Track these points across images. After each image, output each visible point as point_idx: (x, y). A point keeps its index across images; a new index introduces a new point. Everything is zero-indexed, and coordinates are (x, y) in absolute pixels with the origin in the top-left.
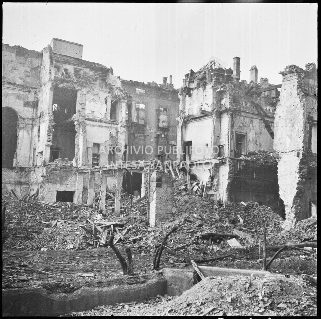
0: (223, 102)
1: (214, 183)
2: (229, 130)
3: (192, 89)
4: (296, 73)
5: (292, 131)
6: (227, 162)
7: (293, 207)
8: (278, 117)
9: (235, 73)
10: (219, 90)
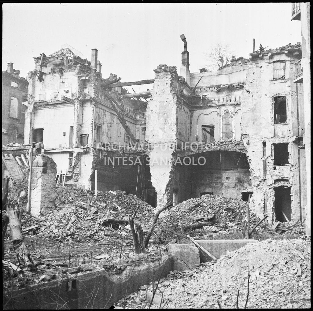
0: (86, 91)
1: (75, 173)
2: (93, 119)
3: (45, 74)
4: (170, 72)
5: (165, 125)
6: (91, 151)
7: (165, 194)
8: (150, 111)
9: (93, 64)
10: (84, 78)
